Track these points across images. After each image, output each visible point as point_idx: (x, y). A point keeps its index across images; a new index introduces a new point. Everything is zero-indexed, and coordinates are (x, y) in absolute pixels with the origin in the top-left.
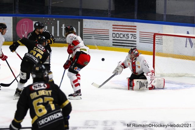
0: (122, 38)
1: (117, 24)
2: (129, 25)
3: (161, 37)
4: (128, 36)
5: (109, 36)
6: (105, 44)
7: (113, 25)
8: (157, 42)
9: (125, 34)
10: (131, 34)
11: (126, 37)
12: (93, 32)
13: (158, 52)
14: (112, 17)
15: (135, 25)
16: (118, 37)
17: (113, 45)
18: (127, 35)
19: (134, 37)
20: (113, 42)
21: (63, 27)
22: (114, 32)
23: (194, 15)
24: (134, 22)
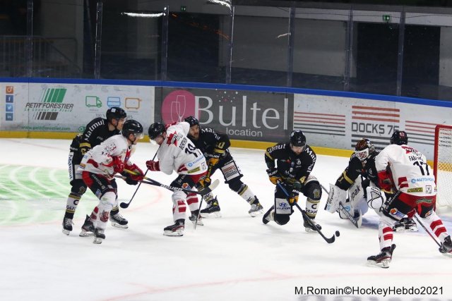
0: (370, 132)
1: (361, 105)
2: (384, 107)
4: (383, 129)
6: (336, 143)
7: (354, 107)
8: (442, 141)
9: (377, 125)
10: (389, 126)
11: (379, 130)
12: (313, 119)
14: (351, 90)
15: (397, 108)
16: (363, 131)
17: (352, 146)
18: (381, 127)
20: (352, 141)
21: (255, 108)
22: (355, 121)
24: (395, 101)
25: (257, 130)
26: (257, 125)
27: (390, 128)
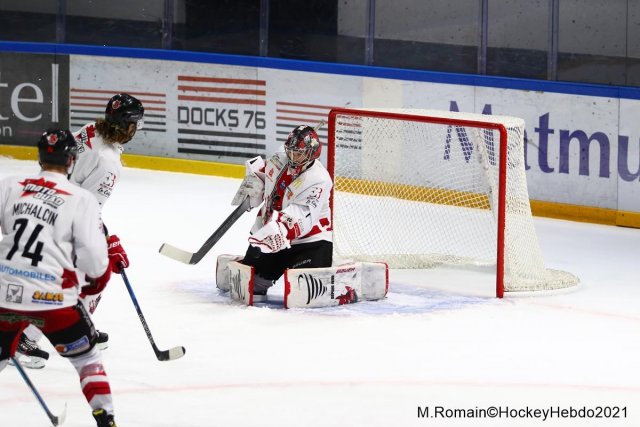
0: (212, 124)
1: (193, 75)
2: (237, 78)
3: (355, 121)
4: (236, 118)
5: (164, 117)
6: (150, 146)
7: (181, 78)
8: (341, 139)
9: (224, 111)
10: (246, 112)
13: (343, 178)
14: (176, 46)
15: (260, 79)
16: (199, 123)
17: (181, 150)
18: (232, 115)
19: (257, 120)
20: (180, 141)
22: (185, 103)
23: (477, 43)
24: (257, 65)
25: (2, 123)
26: (3, 113)
27: (248, 116)
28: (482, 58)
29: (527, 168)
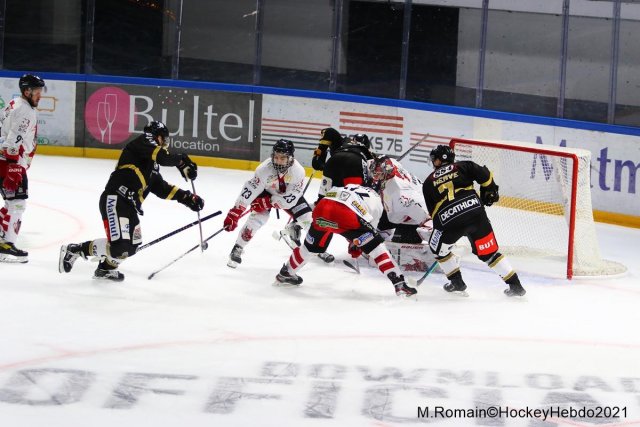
1: (351, 111)
2: (382, 114)
3: (468, 149)
4: (380, 143)
7: (342, 113)
10: (388, 139)
11: (375, 145)
12: (287, 129)
14: (339, 90)
15: (400, 115)
18: (378, 141)
19: (396, 145)
21: (210, 113)
22: (344, 132)
23: (557, 96)
24: (397, 106)
25: (212, 142)
26: (213, 135)
27: (390, 142)
28: (560, 106)
29: (591, 186)
